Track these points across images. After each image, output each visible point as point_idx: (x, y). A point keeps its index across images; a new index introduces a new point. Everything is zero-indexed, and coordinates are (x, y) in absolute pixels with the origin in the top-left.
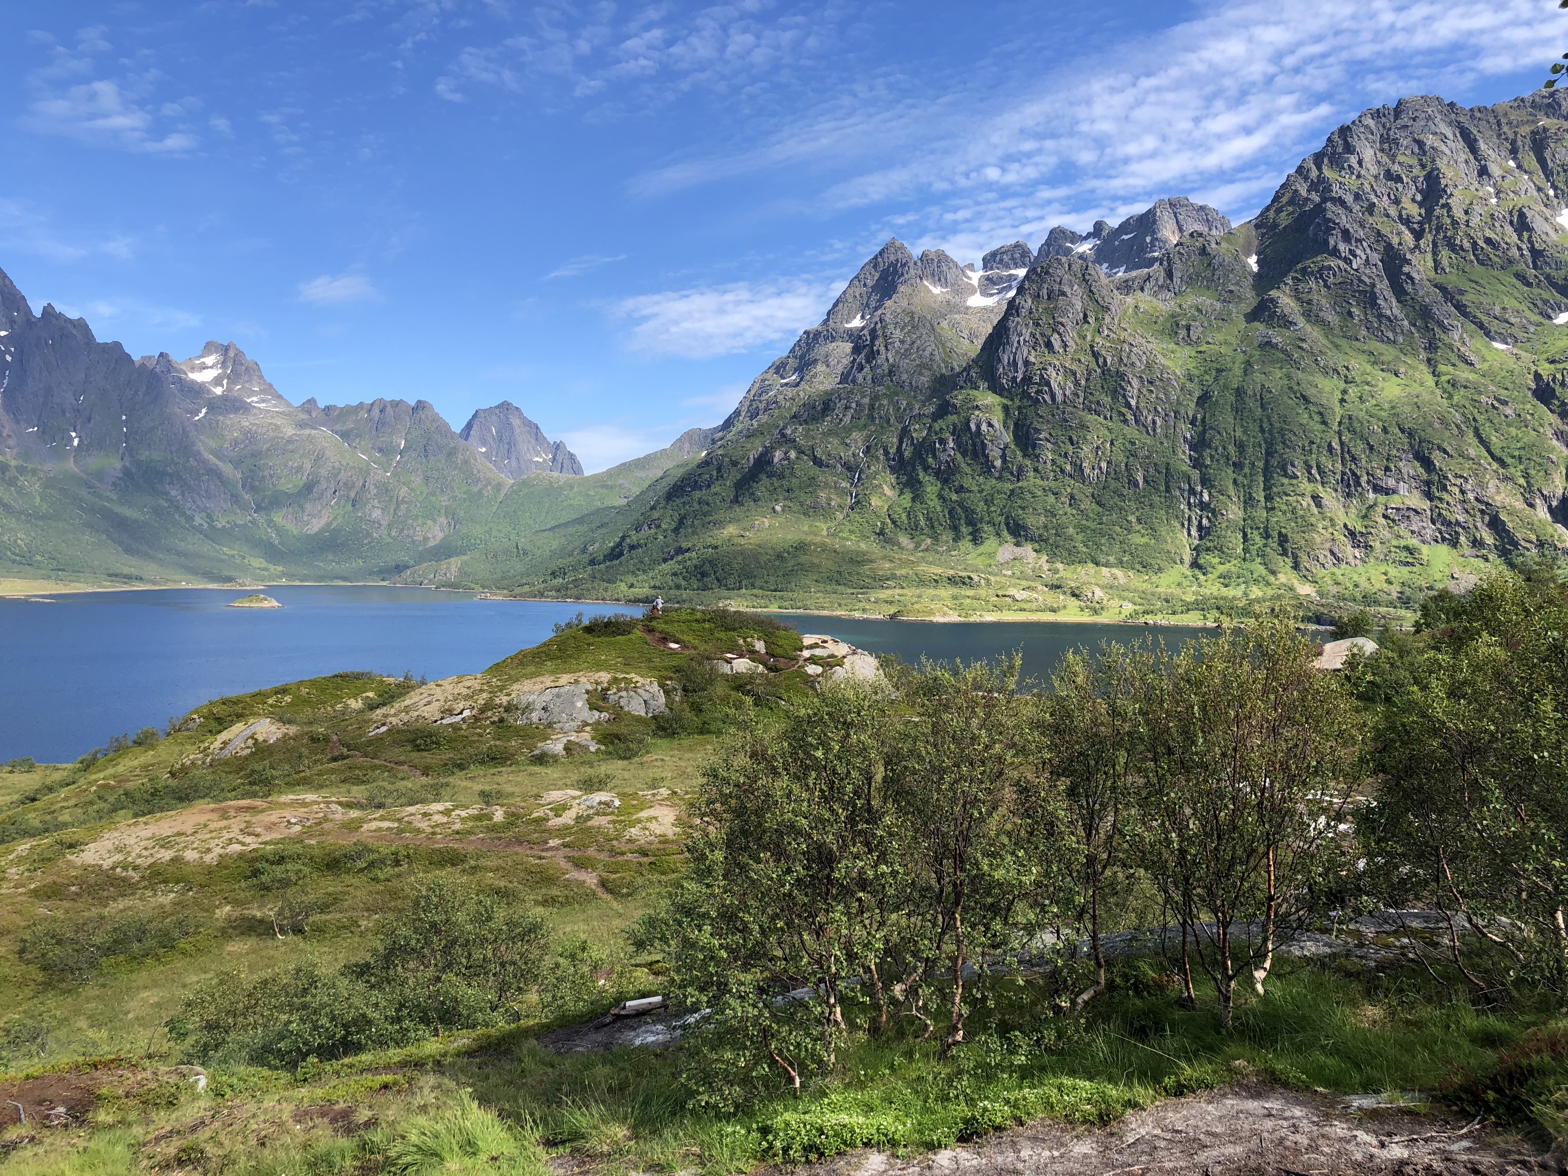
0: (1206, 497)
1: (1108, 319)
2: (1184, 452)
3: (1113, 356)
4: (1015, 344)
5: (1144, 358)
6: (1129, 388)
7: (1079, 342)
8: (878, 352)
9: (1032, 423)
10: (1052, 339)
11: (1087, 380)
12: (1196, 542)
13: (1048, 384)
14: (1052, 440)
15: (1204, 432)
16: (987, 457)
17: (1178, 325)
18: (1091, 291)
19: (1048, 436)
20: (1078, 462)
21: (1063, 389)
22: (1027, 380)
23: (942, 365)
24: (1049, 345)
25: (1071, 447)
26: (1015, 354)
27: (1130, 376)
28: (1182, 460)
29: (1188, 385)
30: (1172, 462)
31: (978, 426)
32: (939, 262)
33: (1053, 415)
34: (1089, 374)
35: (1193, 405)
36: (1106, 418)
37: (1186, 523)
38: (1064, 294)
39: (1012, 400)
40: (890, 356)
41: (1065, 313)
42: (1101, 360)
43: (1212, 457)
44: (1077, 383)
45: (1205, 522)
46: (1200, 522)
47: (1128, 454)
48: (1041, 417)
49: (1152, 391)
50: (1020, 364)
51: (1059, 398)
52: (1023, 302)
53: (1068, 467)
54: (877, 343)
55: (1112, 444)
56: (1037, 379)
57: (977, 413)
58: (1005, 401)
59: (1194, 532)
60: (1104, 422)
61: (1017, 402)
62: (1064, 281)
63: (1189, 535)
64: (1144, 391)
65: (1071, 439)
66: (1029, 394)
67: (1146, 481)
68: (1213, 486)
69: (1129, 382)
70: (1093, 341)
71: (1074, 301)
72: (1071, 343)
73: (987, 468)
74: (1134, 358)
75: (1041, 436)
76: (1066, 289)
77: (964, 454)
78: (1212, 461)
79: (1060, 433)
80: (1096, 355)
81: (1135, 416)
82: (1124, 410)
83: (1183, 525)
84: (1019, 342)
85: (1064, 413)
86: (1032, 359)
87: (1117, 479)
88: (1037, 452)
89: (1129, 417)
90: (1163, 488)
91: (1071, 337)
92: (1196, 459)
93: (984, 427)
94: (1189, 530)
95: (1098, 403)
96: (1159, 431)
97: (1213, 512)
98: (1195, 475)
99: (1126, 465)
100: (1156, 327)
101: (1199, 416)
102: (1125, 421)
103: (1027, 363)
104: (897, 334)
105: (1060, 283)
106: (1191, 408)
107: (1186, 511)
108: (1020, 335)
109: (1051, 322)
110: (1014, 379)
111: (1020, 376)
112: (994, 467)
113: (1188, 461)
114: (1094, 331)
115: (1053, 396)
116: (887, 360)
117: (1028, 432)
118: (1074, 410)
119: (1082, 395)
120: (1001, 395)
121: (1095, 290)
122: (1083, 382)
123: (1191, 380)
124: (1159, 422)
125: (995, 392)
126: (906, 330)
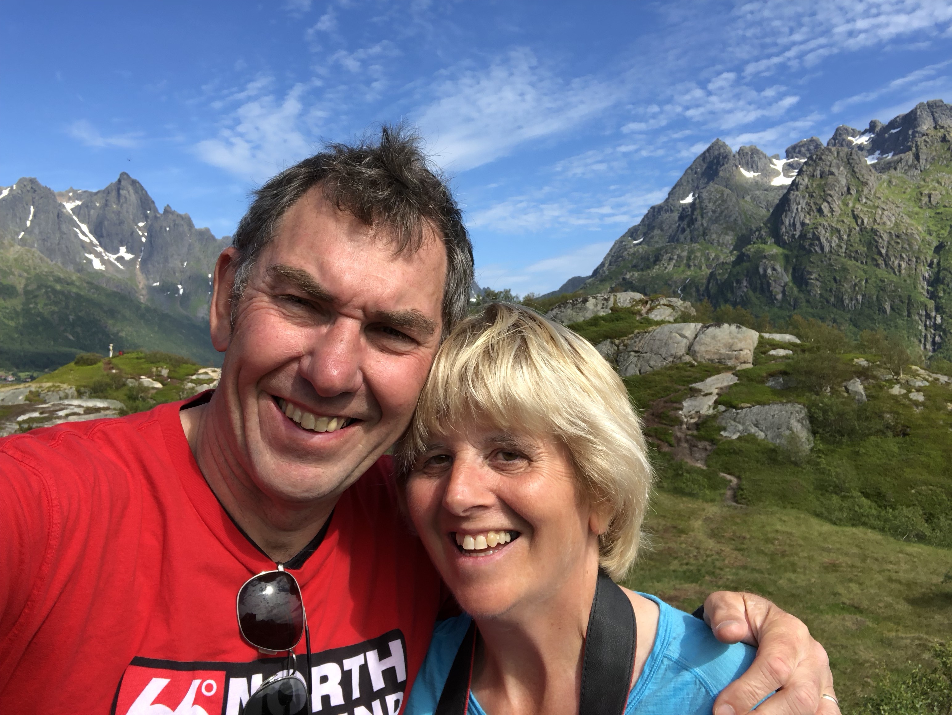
0: (939, 320)
1: (866, 191)
2: (923, 288)
3: (869, 218)
4: (795, 211)
5: (893, 219)
6: (881, 241)
7: (843, 208)
8: (696, 220)
9: (805, 267)
10: (823, 207)
11: (849, 235)
12: (931, 354)
13: (819, 239)
14: (820, 279)
15: (939, 272)
16: (771, 292)
17: (921, 194)
18: (854, 171)
19: (818, 277)
20: (840, 295)
21: (830, 242)
22: (803, 236)
23: (743, 227)
24: (820, 211)
25: (835, 285)
26: (795, 218)
27: (882, 232)
28: (921, 293)
29: (928, 237)
30: (912, 295)
31: (765, 271)
32: (752, 154)
33: (822, 261)
34: (850, 231)
35: (931, 252)
36: (862, 263)
37: (923, 340)
38: (832, 173)
39: (791, 251)
40: (704, 222)
41: (832, 187)
42: (859, 222)
43: (944, 291)
44: (840, 238)
45: (937, 339)
46: (934, 339)
47: (878, 289)
48: (813, 263)
49: (898, 243)
50: (798, 225)
51: (827, 249)
52: (801, 181)
53: (832, 299)
54: (695, 213)
55: (867, 281)
56: (810, 235)
57: (764, 261)
58: (786, 252)
59: (929, 346)
60: (861, 266)
61: (796, 253)
62: (833, 164)
63: (925, 348)
64: (893, 243)
65: (835, 279)
66: (804, 247)
67: (892, 309)
68: (944, 312)
69: (881, 237)
70: (854, 207)
71: (840, 179)
72: (836, 209)
73: (771, 299)
74: (885, 219)
75: (812, 277)
76: (834, 170)
77: (754, 290)
78: (944, 293)
79: (826, 274)
80: (856, 217)
81: (885, 261)
82: (877, 257)
83: (920, 341)
84: (797, 209)
85: (830, 259)
86: (807, 221)
87: (870, 307)
88: (809, 288)
89: (881, 262)
90: (905, 314)
91: (837, 205)
92: (932, 293)
93: (769, 271)
94: (925, 345)
95: (857, 252)
96: (903, 272)
97: (944, 331)
98: (931, 304)
99: (877, 297)
100: (904, 196)
101: (935, 261)
102: (877, 265)
103: (803, 224)
104: (711, 206)
105: (830, 166)
106: (929, 255)
107: (923, 330)
108: (798, 204)
109: (822, 194)
110: (793, 236)
111: (797, 234)
112: (776, 299)
113: (926, 294)
114: (855, 200)
115: (822, 248)
116: (702, 225)
117: (802, 273)
118: (837, 257)
119: (844, 246)
120: (784, 248)
121: (857, 170)
122: (845, 237)
123: (930, 235)
124: (903, 265)
125: (779, 245)
126: (717, 203)
